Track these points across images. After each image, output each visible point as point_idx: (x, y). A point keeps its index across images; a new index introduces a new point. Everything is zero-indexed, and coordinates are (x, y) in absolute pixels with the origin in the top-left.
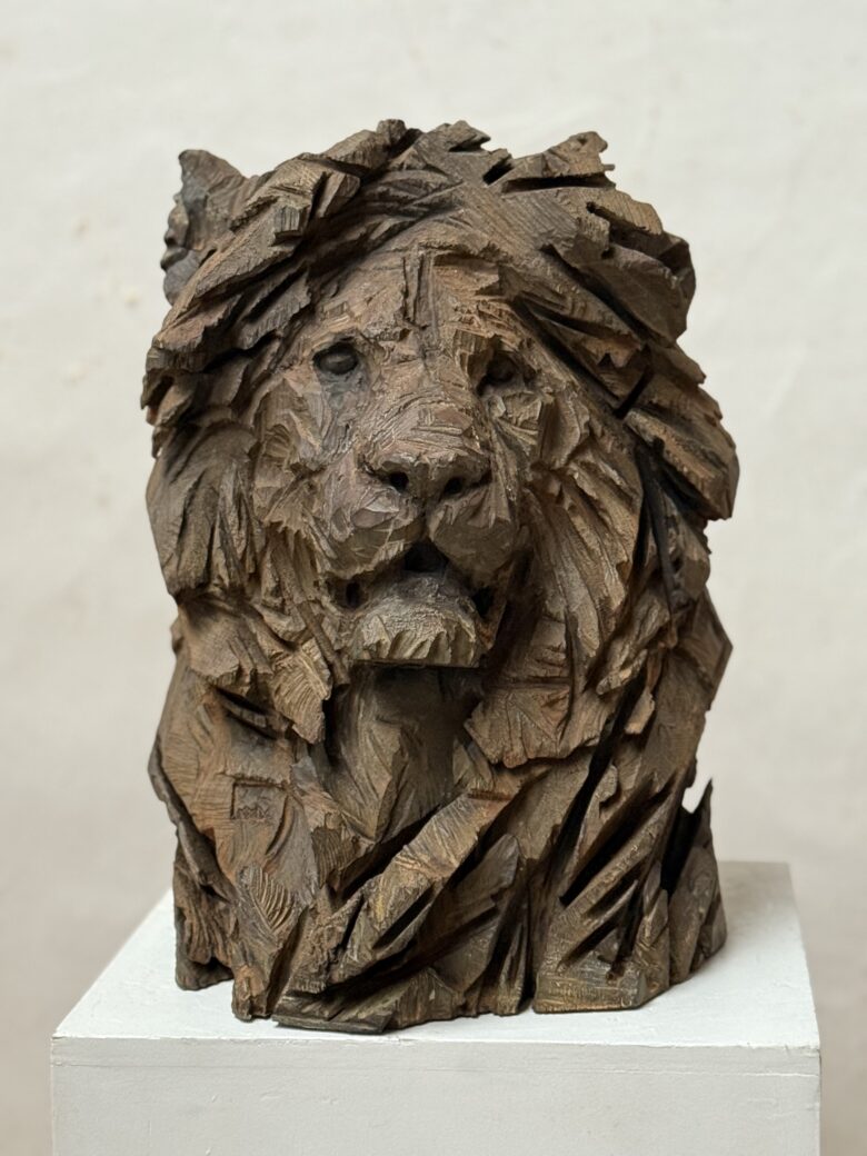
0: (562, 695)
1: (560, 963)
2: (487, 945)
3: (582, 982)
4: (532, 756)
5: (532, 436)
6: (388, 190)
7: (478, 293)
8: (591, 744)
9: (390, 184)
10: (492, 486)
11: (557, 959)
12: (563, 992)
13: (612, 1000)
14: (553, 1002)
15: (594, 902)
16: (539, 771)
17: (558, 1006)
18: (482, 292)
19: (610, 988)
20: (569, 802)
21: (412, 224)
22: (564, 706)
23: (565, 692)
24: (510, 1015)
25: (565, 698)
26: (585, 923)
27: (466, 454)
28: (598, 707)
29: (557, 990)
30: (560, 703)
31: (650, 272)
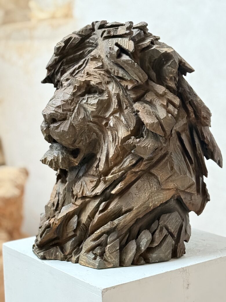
0: (95, 180)
1: (85, 252)
2: (70, 243)
3: (87, 259)
4: (84, 195)
5: (95, 109)
6: (89, 41)
7: (94, 69)
8: (98, 194)
9: (91, 39)
10: (66, 121)
11: (84, 251)
12: (84, 260)
13: (93, 265)
14: (81, 262)
15: (93, 238)
16: (87, 200)
17: (83, 264)
18: (96, 68)
19: (93, 262)
20: (92, 209)
21: (94, 49)
22: (95, 183)
23: (96, 179)
24: (74, 263)
25: (95, 181)
26: (91, 243)
27: (54, 112)
28: (103, 185)
29: (82, 259)
30: (94, 182)
31: (129, 62)
